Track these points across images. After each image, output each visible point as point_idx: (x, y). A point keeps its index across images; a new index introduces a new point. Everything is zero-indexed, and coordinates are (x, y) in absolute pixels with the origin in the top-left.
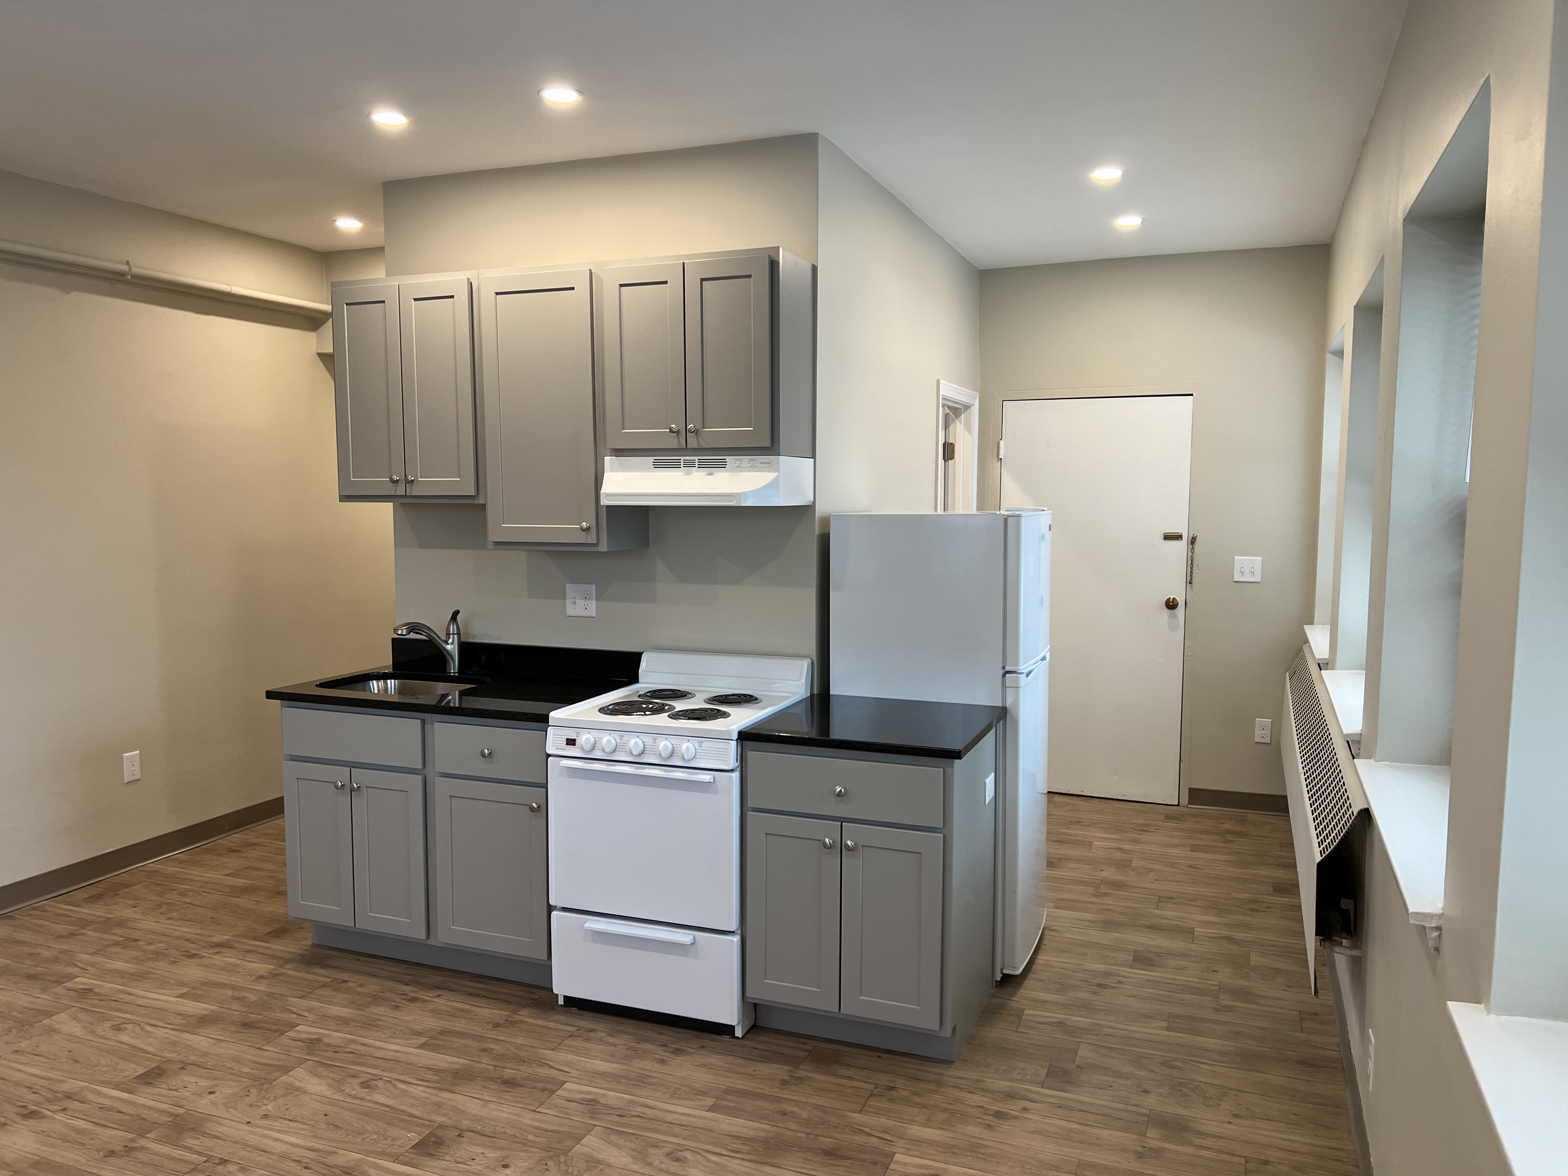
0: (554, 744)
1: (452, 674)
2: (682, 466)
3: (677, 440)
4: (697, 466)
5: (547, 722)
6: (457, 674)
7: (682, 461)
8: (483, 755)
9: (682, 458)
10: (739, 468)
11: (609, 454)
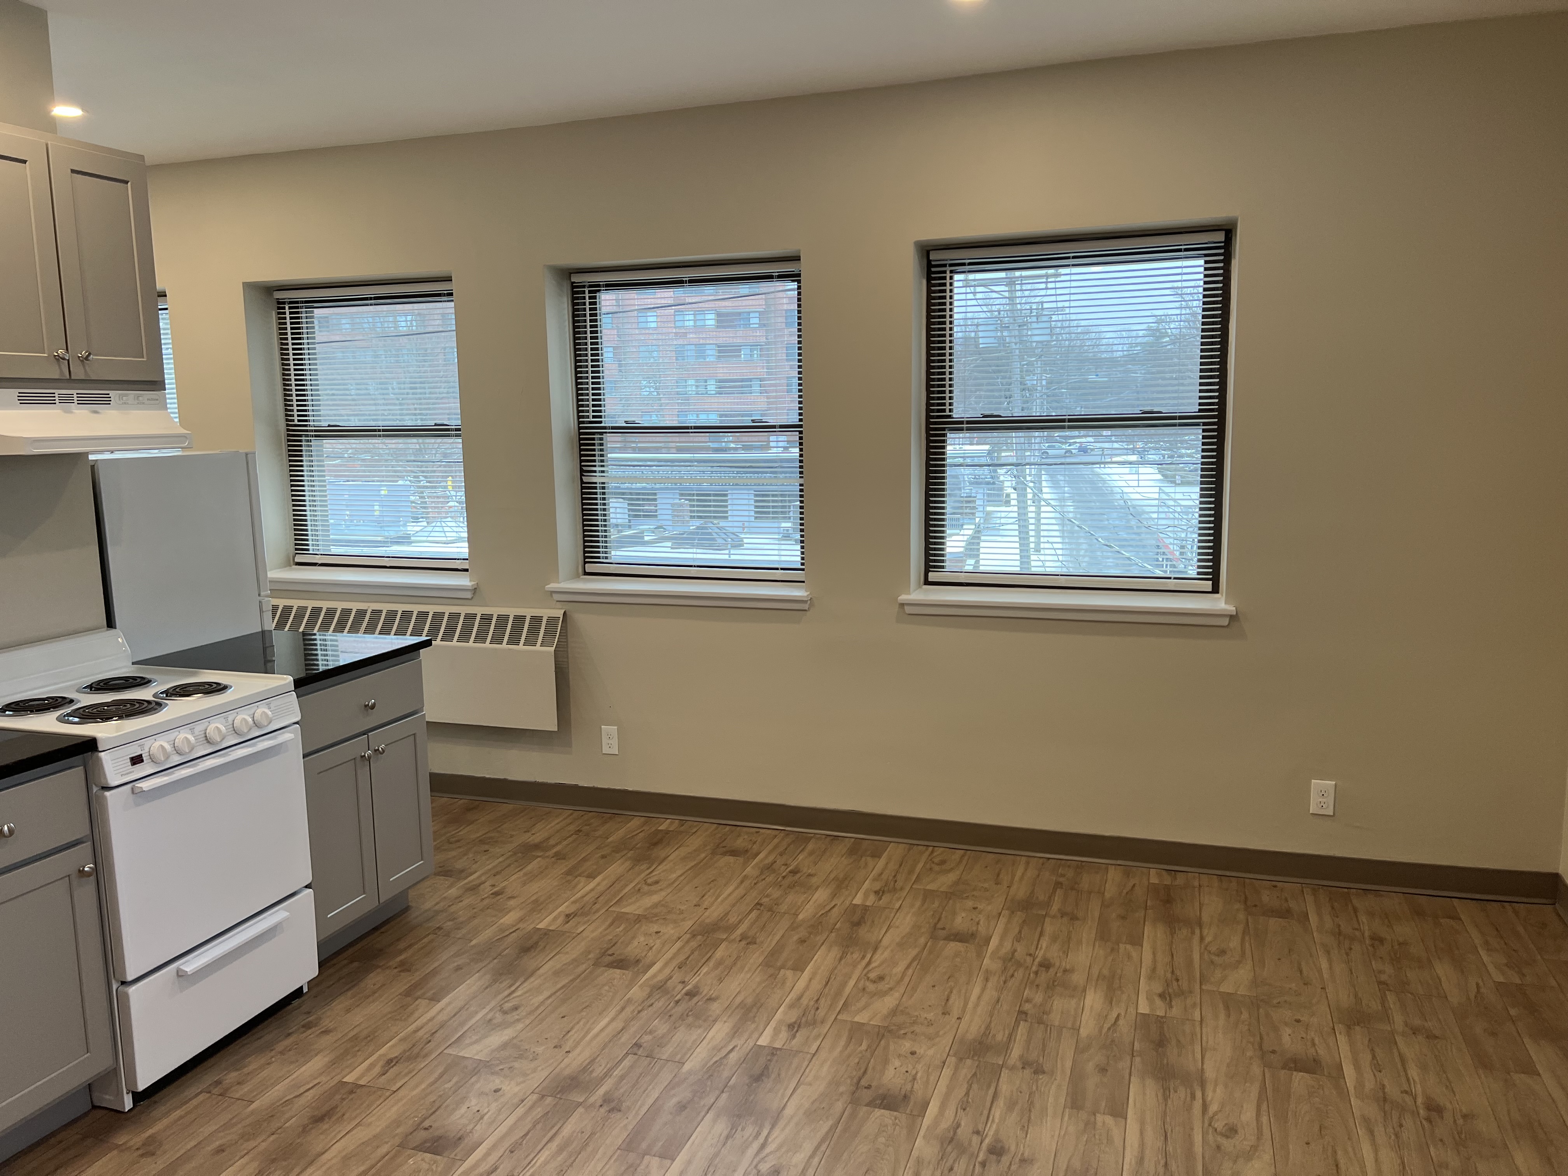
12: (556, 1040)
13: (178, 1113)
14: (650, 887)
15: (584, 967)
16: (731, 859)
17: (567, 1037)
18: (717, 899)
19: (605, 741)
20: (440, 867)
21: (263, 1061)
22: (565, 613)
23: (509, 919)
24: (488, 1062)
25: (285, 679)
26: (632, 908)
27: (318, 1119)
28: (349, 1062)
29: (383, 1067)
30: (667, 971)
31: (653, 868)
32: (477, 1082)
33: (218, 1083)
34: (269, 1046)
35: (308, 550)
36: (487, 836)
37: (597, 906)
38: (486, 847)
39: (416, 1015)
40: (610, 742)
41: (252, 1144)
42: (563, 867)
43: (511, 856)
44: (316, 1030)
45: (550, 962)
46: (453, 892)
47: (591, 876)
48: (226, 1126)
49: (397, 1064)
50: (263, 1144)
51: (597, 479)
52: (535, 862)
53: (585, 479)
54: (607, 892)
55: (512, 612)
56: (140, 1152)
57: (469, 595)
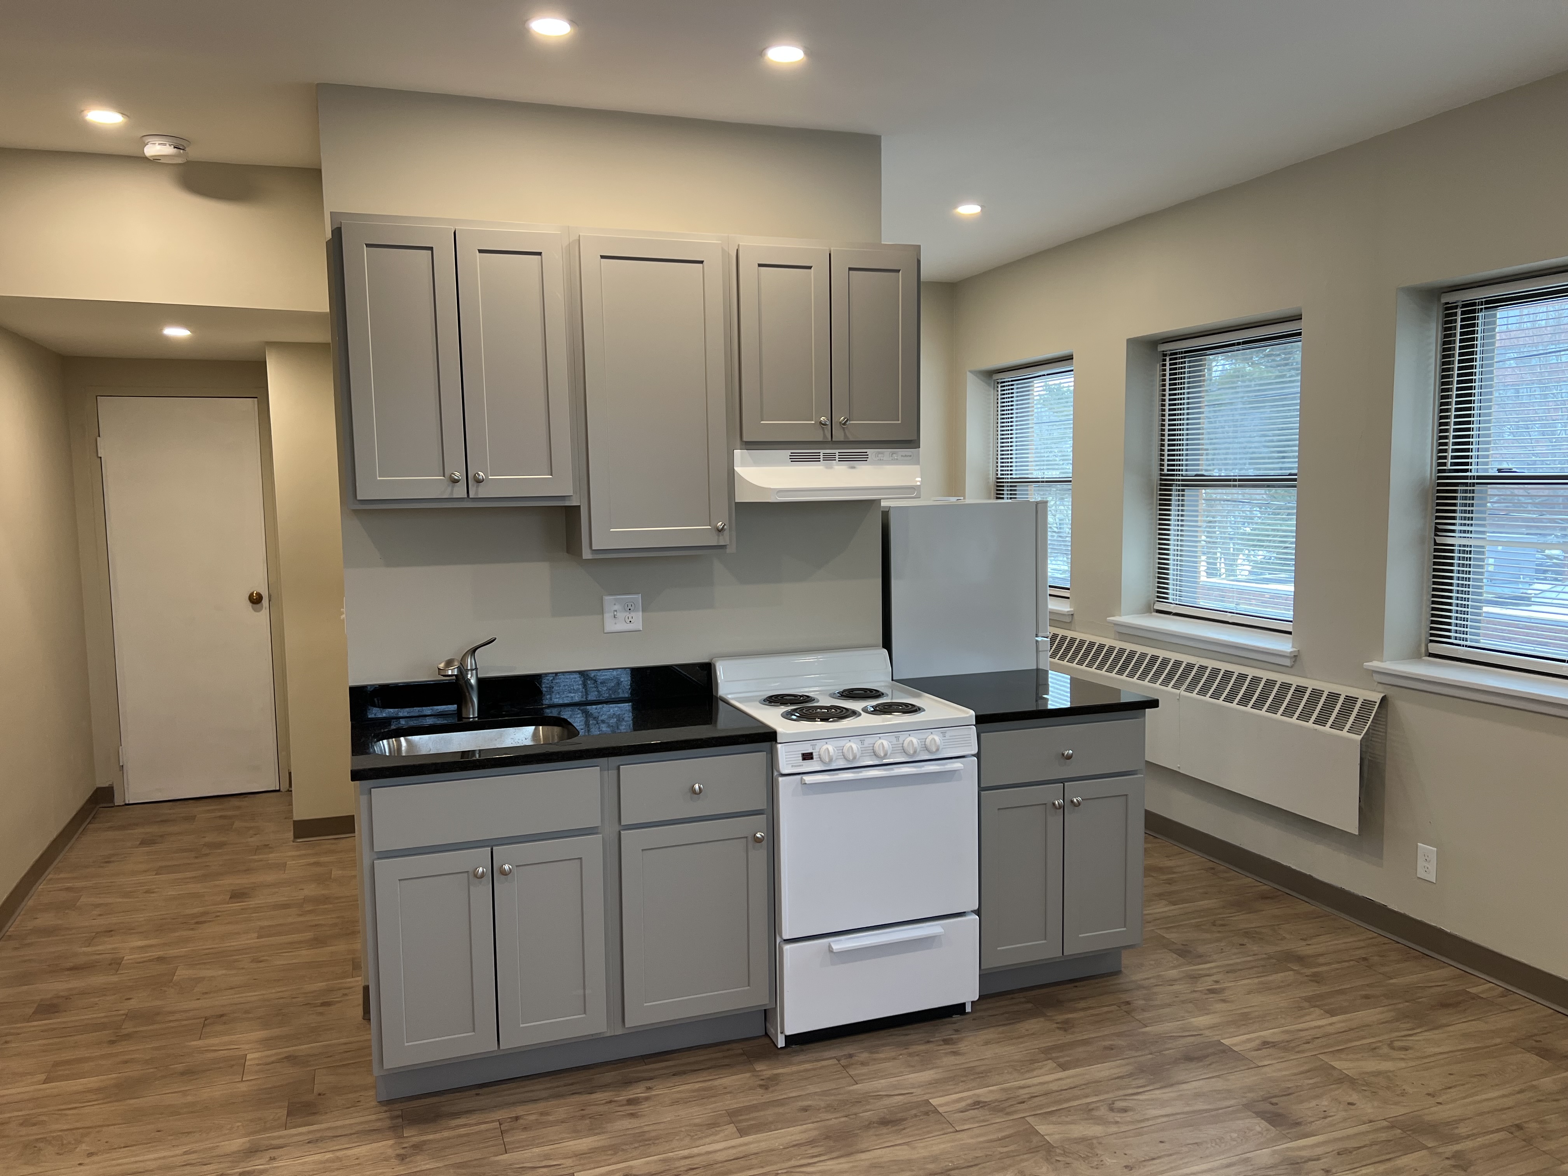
0: (788, 762)
1: (471, 720)
2: (821, 459)
3: (822, 432)
4: (837, 459)
5: (776, 740)
6: (477, 719)
7: (822, 454)
8: (693, 791)
9: (822, 451)
10: (881, 462)
11: (739, 447)
12: (1134, 1160)
13: (808, 1066)
14: (1392, 1051)
15: (1232, 1102)
16: (1533, 1059)
17: (1145, 1163)
18: (1464, 1098)
19: (1421, 863)
20: (1183, 945)
21: (893, 1054)
22: (1384, 699)
23: (1201, 1021)
24: (1054, 1147)
25: (968, 713)
26: (1343, 1065)
27: (884, 1122)
28: (949, 1087)
29: (969, 1105)
30: (1319, 1151)
31: (1418, 1031)
32: (1027, 1160)
33: (851, 1056)
34: (906, 1045)
35: (1167, 598)
36: (1257, 930)
37: (1307, 1046)
38: (1245, 941)
39: (1035, 1073)
40: (1427, 865)
41: (829, 1116)
42: (1311, 990)
43: (1264, 959)
44: (948, 1048)
45: (1201, 1082)
46: (1173, 973)
47: (1332, 1013)
48: (825, 1093)
49: (980, 1109)
50: (835, 1120)
51: (1455, 541)
52: (1287, 973)
53: (1439, 540)
54: (1335, 1036)
55: (1327, 687)
56: (761, 1082)
57: (1288, 662)
